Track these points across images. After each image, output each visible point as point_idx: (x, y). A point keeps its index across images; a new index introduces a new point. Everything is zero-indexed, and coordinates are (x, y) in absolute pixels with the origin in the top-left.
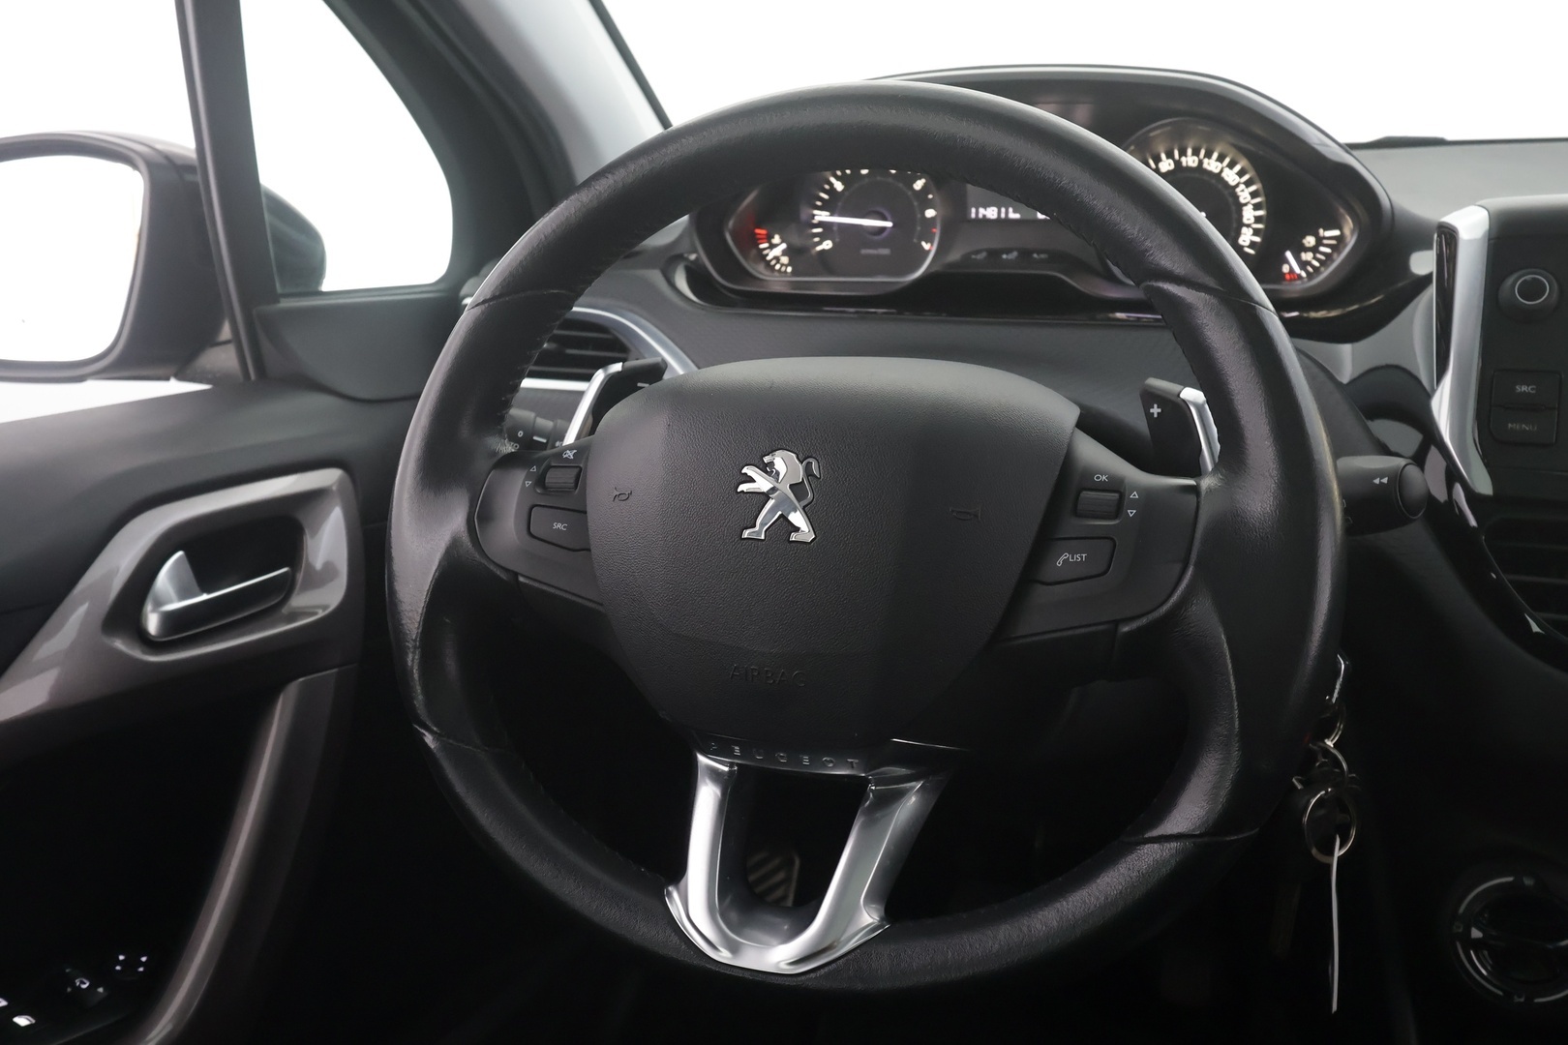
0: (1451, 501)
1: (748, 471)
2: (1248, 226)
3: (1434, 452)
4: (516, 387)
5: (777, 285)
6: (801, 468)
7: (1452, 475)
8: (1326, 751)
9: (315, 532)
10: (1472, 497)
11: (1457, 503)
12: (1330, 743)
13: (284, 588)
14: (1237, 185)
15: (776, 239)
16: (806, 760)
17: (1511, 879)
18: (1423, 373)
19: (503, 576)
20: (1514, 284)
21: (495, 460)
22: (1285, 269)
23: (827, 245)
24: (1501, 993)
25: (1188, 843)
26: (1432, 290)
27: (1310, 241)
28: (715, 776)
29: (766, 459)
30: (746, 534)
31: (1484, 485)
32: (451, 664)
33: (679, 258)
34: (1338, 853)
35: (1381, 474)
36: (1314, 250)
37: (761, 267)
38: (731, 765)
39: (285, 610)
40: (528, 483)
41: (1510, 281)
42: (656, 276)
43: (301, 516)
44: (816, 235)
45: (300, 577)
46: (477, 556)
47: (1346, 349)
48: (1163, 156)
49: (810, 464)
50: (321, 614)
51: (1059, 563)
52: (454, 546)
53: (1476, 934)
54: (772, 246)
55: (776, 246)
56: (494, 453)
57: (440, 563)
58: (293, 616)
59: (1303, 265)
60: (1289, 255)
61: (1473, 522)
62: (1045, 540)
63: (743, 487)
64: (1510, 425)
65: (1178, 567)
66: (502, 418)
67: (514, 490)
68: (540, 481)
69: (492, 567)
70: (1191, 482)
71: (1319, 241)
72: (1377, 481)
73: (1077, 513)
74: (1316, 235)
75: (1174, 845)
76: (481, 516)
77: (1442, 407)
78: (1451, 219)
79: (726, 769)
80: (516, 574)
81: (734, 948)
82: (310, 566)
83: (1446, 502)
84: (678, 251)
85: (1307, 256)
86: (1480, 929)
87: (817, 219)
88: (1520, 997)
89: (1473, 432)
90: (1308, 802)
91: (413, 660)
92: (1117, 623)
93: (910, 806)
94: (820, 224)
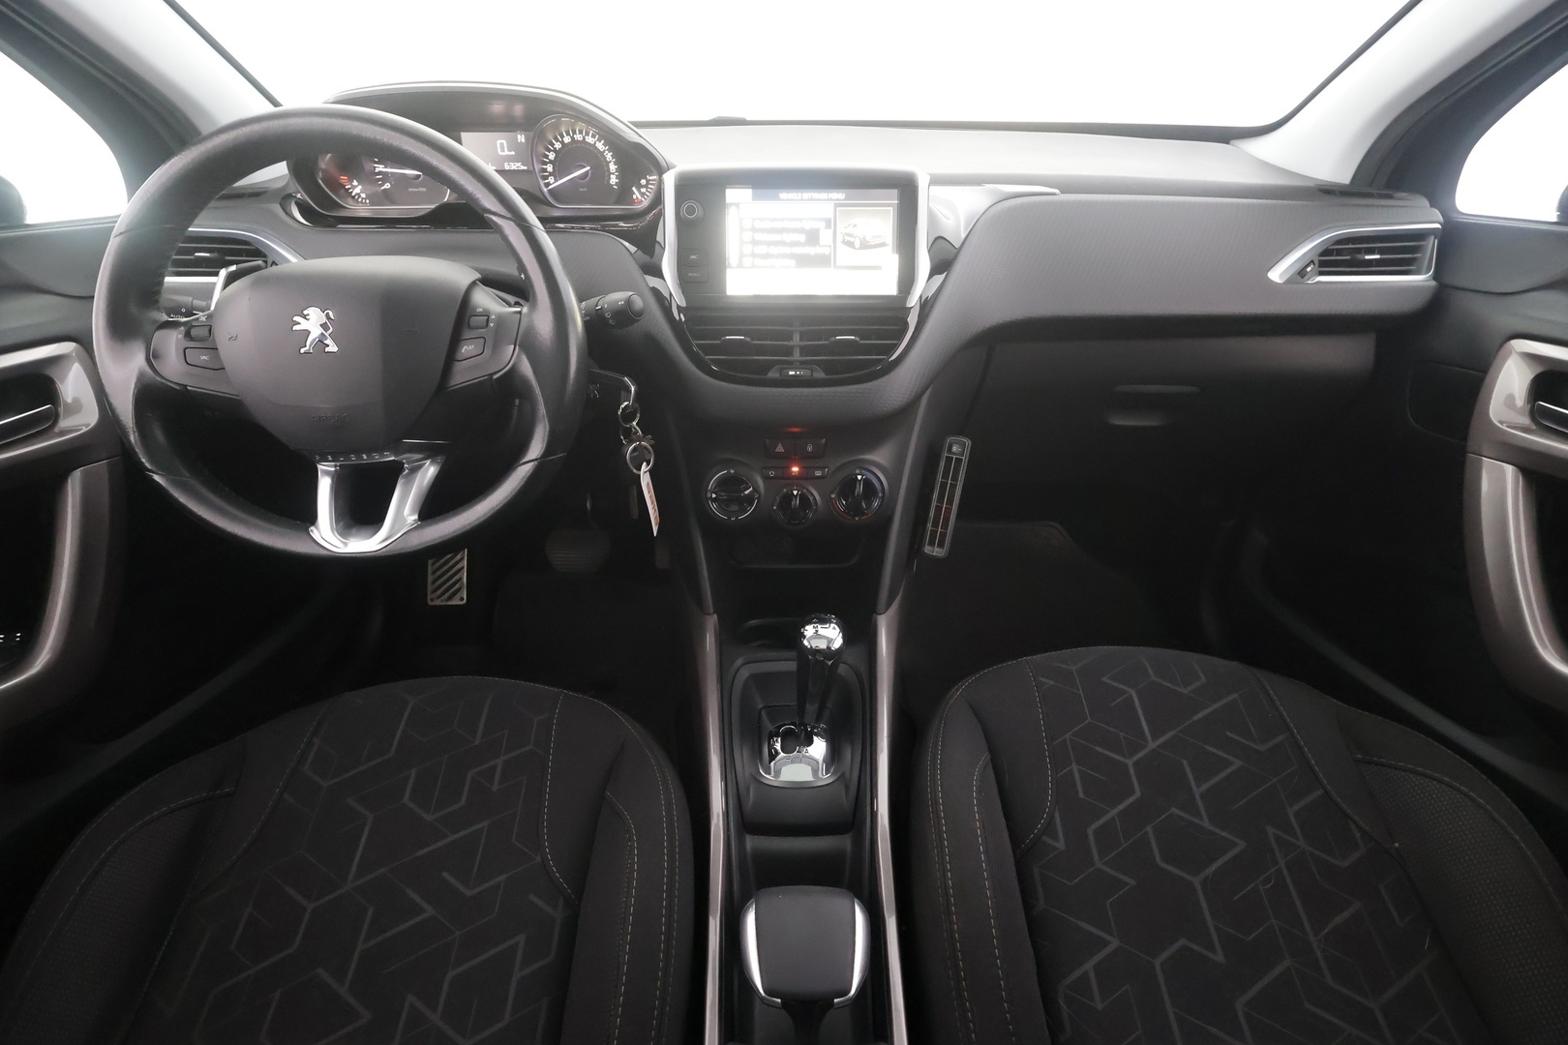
1: (296, 319)
2: (613, 174)
4: (161, 283)
5: (363, 211)
6: (323, 315)
9: (63, 379)
12: (634, 423)
13: (53, 417)
14: (604, 151)
15: (355, 183)
16: (365, 457)
17: (726, 471)
19: (177, 387)
21: (157, 325)
22: (634, 197)
23: (387, 186)
24: (726, 518)
25: (536, 463)
27: (643, 182)
28: (327, 473)
29: (305, 312)
30: (302, 350)
31: (681, 302)
32: (159, 435)
33: (290, 196)
34: (644, 469)
36: (646, 186)
37: (350, 200)
38: (335, 466)
39: (56, 430)
40: (180, 336)
41: (683, 206)
42: (277, 208)
43: (52, 373)
44: (379, 180)
45: (61, 410)
46: (159, 379)
48: (564, 134)
49: (328, 313)
50: (84, 430)
51: (463, 351)
52: (141, 376)
54: (354, 187)
55: (356, 186)
56: (155, 321)
57: (136, 384)
58: (62, 433)
59: (643, 194)
60: (634, 189)
62: (455, 341)
63: (295, 328)
64: (689, 274)
65: (513, 346)
66: (157, 301)
67: (171, 342)
68: (188, 335)
69: (169, 384)
70: (519, 309)
71: (648, 181)
73: (469, 327)
74: (646, 179)
75: (531, 464)
76: (152, 357)
77: (665, 266)
79: (333, 469)
80: (186, 386)
81: (345, 544)
82: (66, 403)
84: (290, 192)
85: (643, 190)
87: (377, 170)
89: (677, 278)
91: (133, 438)
92: (492, 374)
93: (430, 471)
94: (380, 173)
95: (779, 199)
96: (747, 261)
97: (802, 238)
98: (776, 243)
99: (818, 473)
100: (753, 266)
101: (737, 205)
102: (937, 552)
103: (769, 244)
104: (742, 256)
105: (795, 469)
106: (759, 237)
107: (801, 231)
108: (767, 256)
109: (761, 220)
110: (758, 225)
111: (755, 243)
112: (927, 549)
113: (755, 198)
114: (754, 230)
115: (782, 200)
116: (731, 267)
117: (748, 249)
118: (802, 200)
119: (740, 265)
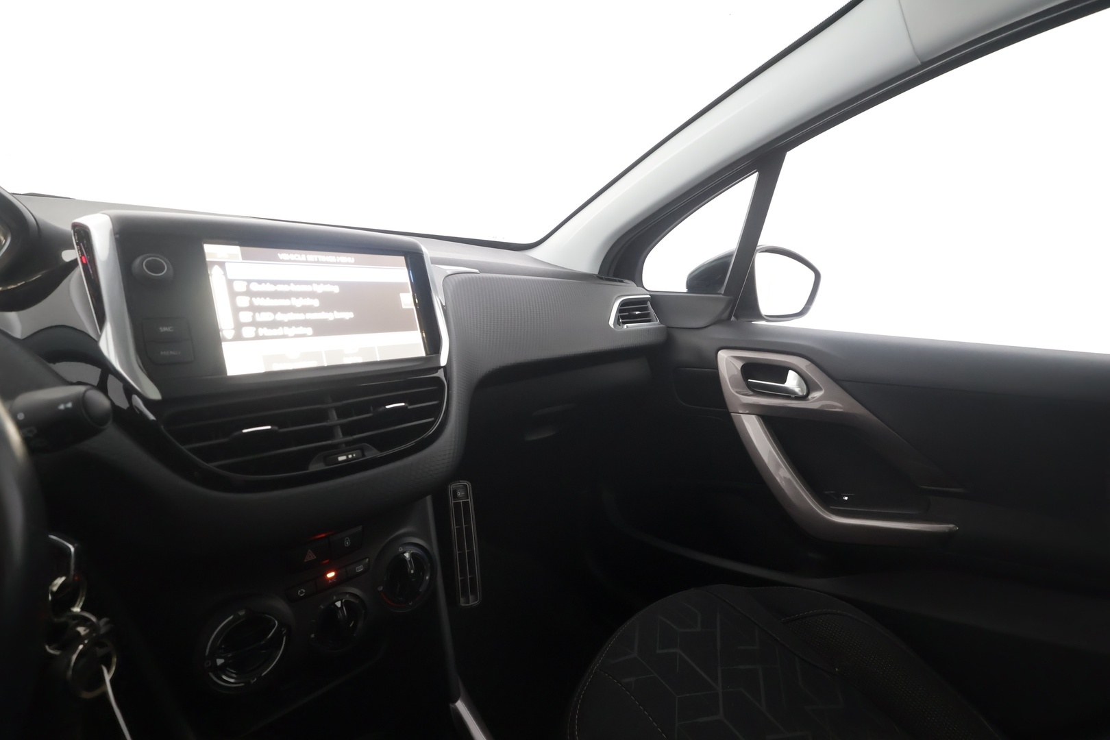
0: (132, 407)
3: (111, 378)
7: (129, 391)
8: (76, 617)
10: (148, 403)
11: (137, 408)
12: (77, 609)
17: (232, 617)
18: (89, 328)
20: (140, 263)
24: (242, 684)
26: (80, 269)
31: (154, 393)
34: (108, 678)
35: (65, 401)
41: (138, 261)
47: (13, 316)
53: (220, 662)
61: (152, 417)
64: (162, 353)
72: (62, 407)
77: (108, 345)
78: (83, 220)
83: (128, 408)
86: (220, 658)
88: (253, 679)
89: (137, 361)
90: (70, 661)
95: (278, 259)
96: (248, 332)
97: (316, 303)
98: (285, 310)
99: (360, 569)
100: (257, 337)
101: (222, 265)
102: (473, 602)
103: (274, 310)
104: (239, 326)
105: (331, 575)
106: (258, 302)
107: (312, 295)
108: (273, 325)
109: (260, 282)
110: (255, 287)
111: (254, 309)
112: (462, 602)
113: (245, 257)
114: (250, 293)
115: (283, 260)
116: (226, 340)
117: (245, 317)
118: (307, 262)
119: (238, 337)
